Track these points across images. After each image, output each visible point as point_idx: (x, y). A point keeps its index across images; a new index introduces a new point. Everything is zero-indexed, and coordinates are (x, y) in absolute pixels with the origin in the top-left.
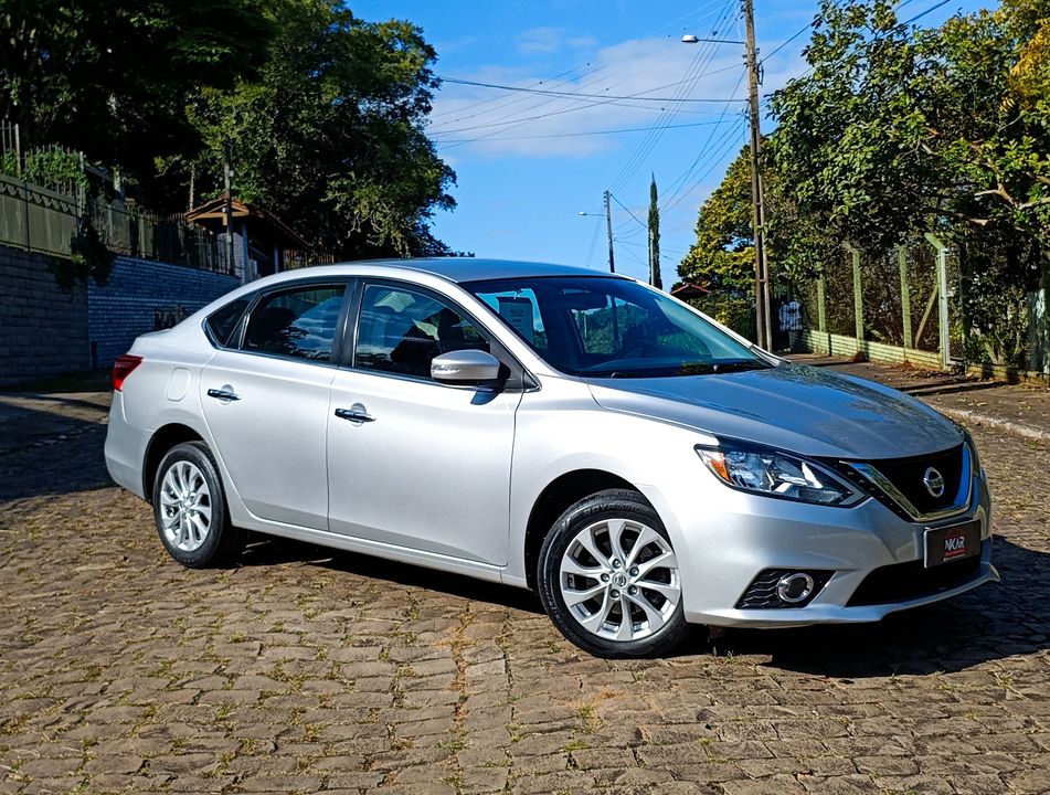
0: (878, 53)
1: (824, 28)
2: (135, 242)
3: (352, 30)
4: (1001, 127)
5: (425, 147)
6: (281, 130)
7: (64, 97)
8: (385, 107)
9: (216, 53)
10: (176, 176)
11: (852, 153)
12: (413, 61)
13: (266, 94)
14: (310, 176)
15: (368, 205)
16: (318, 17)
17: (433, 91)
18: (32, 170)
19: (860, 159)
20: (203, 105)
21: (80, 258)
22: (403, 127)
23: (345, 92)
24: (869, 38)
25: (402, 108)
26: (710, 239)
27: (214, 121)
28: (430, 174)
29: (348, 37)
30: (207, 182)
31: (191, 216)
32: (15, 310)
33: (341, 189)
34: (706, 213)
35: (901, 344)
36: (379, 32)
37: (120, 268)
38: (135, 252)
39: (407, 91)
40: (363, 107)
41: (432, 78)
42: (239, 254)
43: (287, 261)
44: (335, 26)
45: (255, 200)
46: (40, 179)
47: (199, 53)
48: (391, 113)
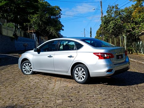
0: (116, 12)
1: (109, 9)
2: (21, 35)
3: (50, 7)
4: (131, 21)
5: (60, 23)
6: (41, 20)
7: (12, 16)
8: (55, 17)
9: (32, 11)
10: (27, 26)
11: (111, 25)
12: (58, 11)
13: (39, 15)
14: (44, 26)
15: (52, 30)
16: (46, 5)
17: (61, 15)
18: (8, 25)
19: (112, 25)
20: (30, 17)
22: (57, 20)
23: (49, 15)
25: (57, 17)
26: (98, 35)
27: (32, 19)
28: (60, 26)
29: (50, 8)
31: (28, 31)
32: (5, 43)
33: (49, 28)
34: (97, 32)
36: (54, 7)
37: (19, 38)
38: (21, 36)
39: (58, 15)
40: (52, 17)
41: (61, 13)
42: (35, 37)
43: (41, 37)
44: (48, 6)
45: (37, 29)
46: (9, 27)
47: (30, 11)
48: (55, 18)
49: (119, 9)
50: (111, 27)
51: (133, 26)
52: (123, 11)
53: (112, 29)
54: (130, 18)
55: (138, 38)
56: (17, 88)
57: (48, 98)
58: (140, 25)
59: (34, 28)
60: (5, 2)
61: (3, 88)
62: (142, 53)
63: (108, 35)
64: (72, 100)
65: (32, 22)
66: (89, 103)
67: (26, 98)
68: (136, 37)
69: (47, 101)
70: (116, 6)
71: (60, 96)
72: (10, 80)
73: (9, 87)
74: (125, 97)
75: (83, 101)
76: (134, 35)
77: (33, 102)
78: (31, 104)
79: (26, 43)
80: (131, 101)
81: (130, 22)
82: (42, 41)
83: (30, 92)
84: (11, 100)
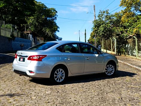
0: (106, 17)
1: (100, 14)
2: (18, 36)
3: (46, 9)
5: (55, 24)
6: (37, 21)
7: (10, 17)
9: (29, 13)
10: (24, 26)
12: (54, 13)
13: (35, 17)
14: (41, 27)
15: (48, 31)
16: (42, 7)
18: (6, 27)
20: (27, 18)
21: (11, 37)
22: (53, 21)
23: (45, 17)
24: (105, 15)
25: (53, 19)
26: (92, 37)
27: (29, 20)
28: (56, 27)
30: (27, 28)
31: (25, 32)
32: (3, 44)
33: (45, 29)
34: (91, 34)
35: (111, 51)
36: (50, 9)
37: (16, 39)
38: (18, 37)
39: (54, 17)
40: (48, 19)
41: (57, 15)
42: (31, 37)
43: (37, 38)
44: (44, 8)
45: (34, 30)
46: (7, 28)
47: (27, 13)
48: (51, 19)
49: (110, 13)
50: (101, 30)
51: (121, 30)
52: (113, 16)
53: (102, 32)
54: (120, 23)
55: (126, 41)
56: (15, 82)
57: (39, 90)
58: (128, 29)
59: (31, 29)
60: (3, 4)
61: (2, 82)
62: (130, 55)
63: (100, 38)
64: (58, 92)
65: (29, 23)
66: (71, 94)
67: (22, 90)
68: (124, 39)
69: (39, 92)
70: (107, 11)
71: (49, 89)
72: (8, 76)
73: (7, 81)
74: (102, 90)
75: (67, 92)
76: (123, 38)
77: (28, 92)
78: (26, 94)
79: (23, 44)
80: (106, 93)
81: (119, 26)
82: (38, 42)
83: (25, 85)
84: (9, 91)
